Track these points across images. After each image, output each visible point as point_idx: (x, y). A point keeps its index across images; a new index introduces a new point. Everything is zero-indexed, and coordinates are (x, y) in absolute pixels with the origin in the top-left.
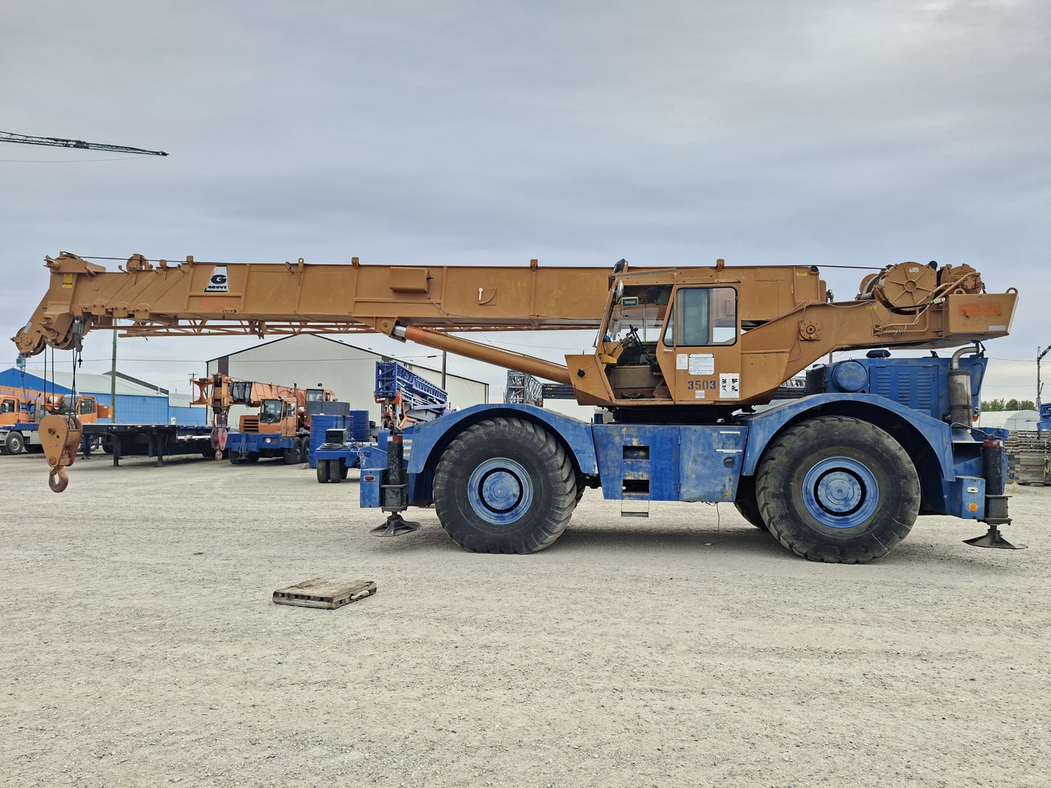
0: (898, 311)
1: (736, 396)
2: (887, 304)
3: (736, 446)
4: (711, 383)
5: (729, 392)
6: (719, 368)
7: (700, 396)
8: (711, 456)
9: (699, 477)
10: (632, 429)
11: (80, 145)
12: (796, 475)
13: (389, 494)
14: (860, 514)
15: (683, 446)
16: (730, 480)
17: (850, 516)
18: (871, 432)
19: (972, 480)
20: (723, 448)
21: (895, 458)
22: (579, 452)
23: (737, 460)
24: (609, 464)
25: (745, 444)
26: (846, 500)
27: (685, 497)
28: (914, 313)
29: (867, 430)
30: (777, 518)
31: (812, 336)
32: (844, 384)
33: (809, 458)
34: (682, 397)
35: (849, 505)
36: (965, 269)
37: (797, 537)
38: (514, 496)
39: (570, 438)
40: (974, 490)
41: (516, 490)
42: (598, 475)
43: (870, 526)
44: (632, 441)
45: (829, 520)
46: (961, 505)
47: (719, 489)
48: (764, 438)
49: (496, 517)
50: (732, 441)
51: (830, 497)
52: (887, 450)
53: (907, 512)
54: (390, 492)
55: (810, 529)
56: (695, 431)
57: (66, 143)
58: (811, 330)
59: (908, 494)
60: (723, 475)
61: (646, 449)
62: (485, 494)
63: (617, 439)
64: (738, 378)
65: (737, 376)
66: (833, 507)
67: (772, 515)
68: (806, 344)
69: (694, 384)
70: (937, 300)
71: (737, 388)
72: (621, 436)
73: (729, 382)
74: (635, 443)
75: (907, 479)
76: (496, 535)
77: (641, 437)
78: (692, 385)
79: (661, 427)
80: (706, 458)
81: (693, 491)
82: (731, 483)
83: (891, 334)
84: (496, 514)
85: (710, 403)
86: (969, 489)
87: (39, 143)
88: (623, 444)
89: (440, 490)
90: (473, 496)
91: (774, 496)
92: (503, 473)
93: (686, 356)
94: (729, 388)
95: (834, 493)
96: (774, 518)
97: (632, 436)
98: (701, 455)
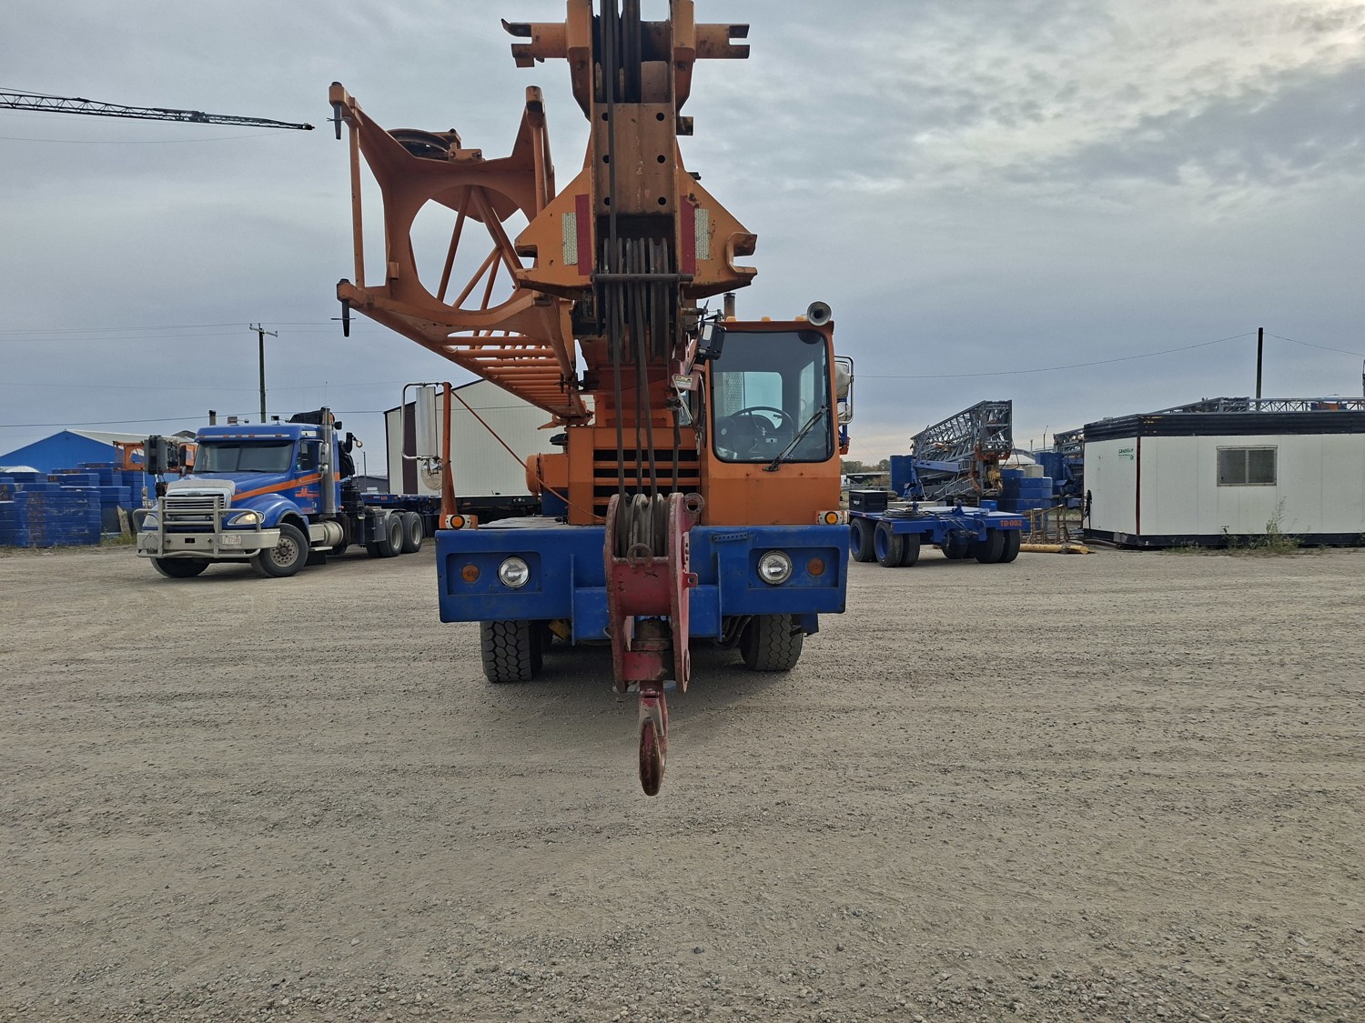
11: (197, 117)
57: (178, 115)
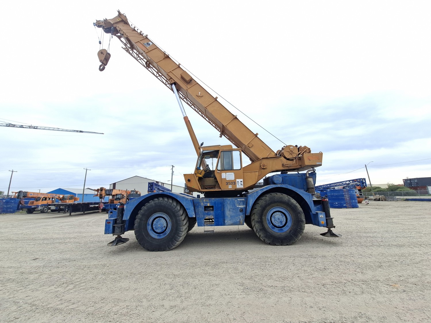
0: (288, 159)
1: (242, 187)
2: (285, 158)
3: (243, 204)
4: (234, 183)
5: (240, 185)
6: (236, 178)
7: (230, 187)
8: (235, 208)
9: (231, 216)
10: (207, 200)
11: (81, 132)
12: (264, 214)
13: (116, 228)
14: (286, 227)
15: (225, 206)
16: (242, 217)
17: (283, 228)
18: (287, 198)
19: (321, 213)
20: (239, 206)
21: (296, 206)
22: (188, 209)
23: (244, 209)
24: (199, 213)
25: (246, 203)
26: (281, 222)
27: (227, 224)
28: (293, 160)
29: (286, 197)
30: (259, 230)
31: (264, 167)
32: (276, 182)
33: (268, 208)
34: (224, 187)
35: (282, 224)
36: (305, 147)
37: (266, 237)
38: (165, 227)
39: (185, 204)
40: (322, 216)
41: (165, 225)
42: (195, 217)
43: (290, 231)
44: (207, 204)
45: (276, 230)
46: (318, 222)
47: (238, 220)
48: (252, 201)
49: (158, 235)
50: (242, 203)
51: (276, 221)
52: (292, 204)
53: (302, 226)
54: (117, 228)
55: (270, 234)
56: (229, 200)
57: (77, 131)
58: (264, 166)
59: (301, 219)
60: (239, 215)
61: (212, 207)
62: (154, 227)
63: (202, 204)
64: (242, 181)
65: (242, 180)
66: (277, 225)
67: (257, 229)
68: (263, 170)
69: (228, 183)
70: (300, 156)
71: (242, 184)
72: (204, 202)
73: (240, 182)
74: (208, 205)
75: (300, 214)
76: (157, 243)
77: (211, 203)
78: (227, 183)
79: (217, 199)
80: (233, 209)
81: (229, 222)
82: (242, 218)
83: (287, 166)
84: (157, 235)
85: (234, 189)
86: (320, 216)
87: (70, 131)
88: (204, 205)
89: (136, 226)
90: (149, 227)
91: (257, 222)
92: (161, 218)
93: (225, 173)
94: (240, 184)
95: (277, 220)
96: (258, 230)
97: (207, 203)
98: (231, 208)
